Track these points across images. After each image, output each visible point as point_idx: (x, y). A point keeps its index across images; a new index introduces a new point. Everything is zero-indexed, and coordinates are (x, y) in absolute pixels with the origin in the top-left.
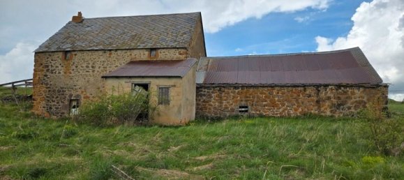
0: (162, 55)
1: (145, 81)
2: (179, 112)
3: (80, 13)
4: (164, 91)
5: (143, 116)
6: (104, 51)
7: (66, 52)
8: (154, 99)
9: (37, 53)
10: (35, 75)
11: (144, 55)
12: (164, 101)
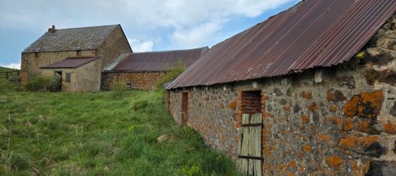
0: (84, 54)
1: (60, 70)
2: (75, 86)
3: (54, 26)
4: (68, 75)
5: (58, 87)
6: (55, 52)
7: (37, 53)
8: (64, 77)
9: (23, 54)
10: (22, 66)
11: (74, 54)
12: (68, 80)
